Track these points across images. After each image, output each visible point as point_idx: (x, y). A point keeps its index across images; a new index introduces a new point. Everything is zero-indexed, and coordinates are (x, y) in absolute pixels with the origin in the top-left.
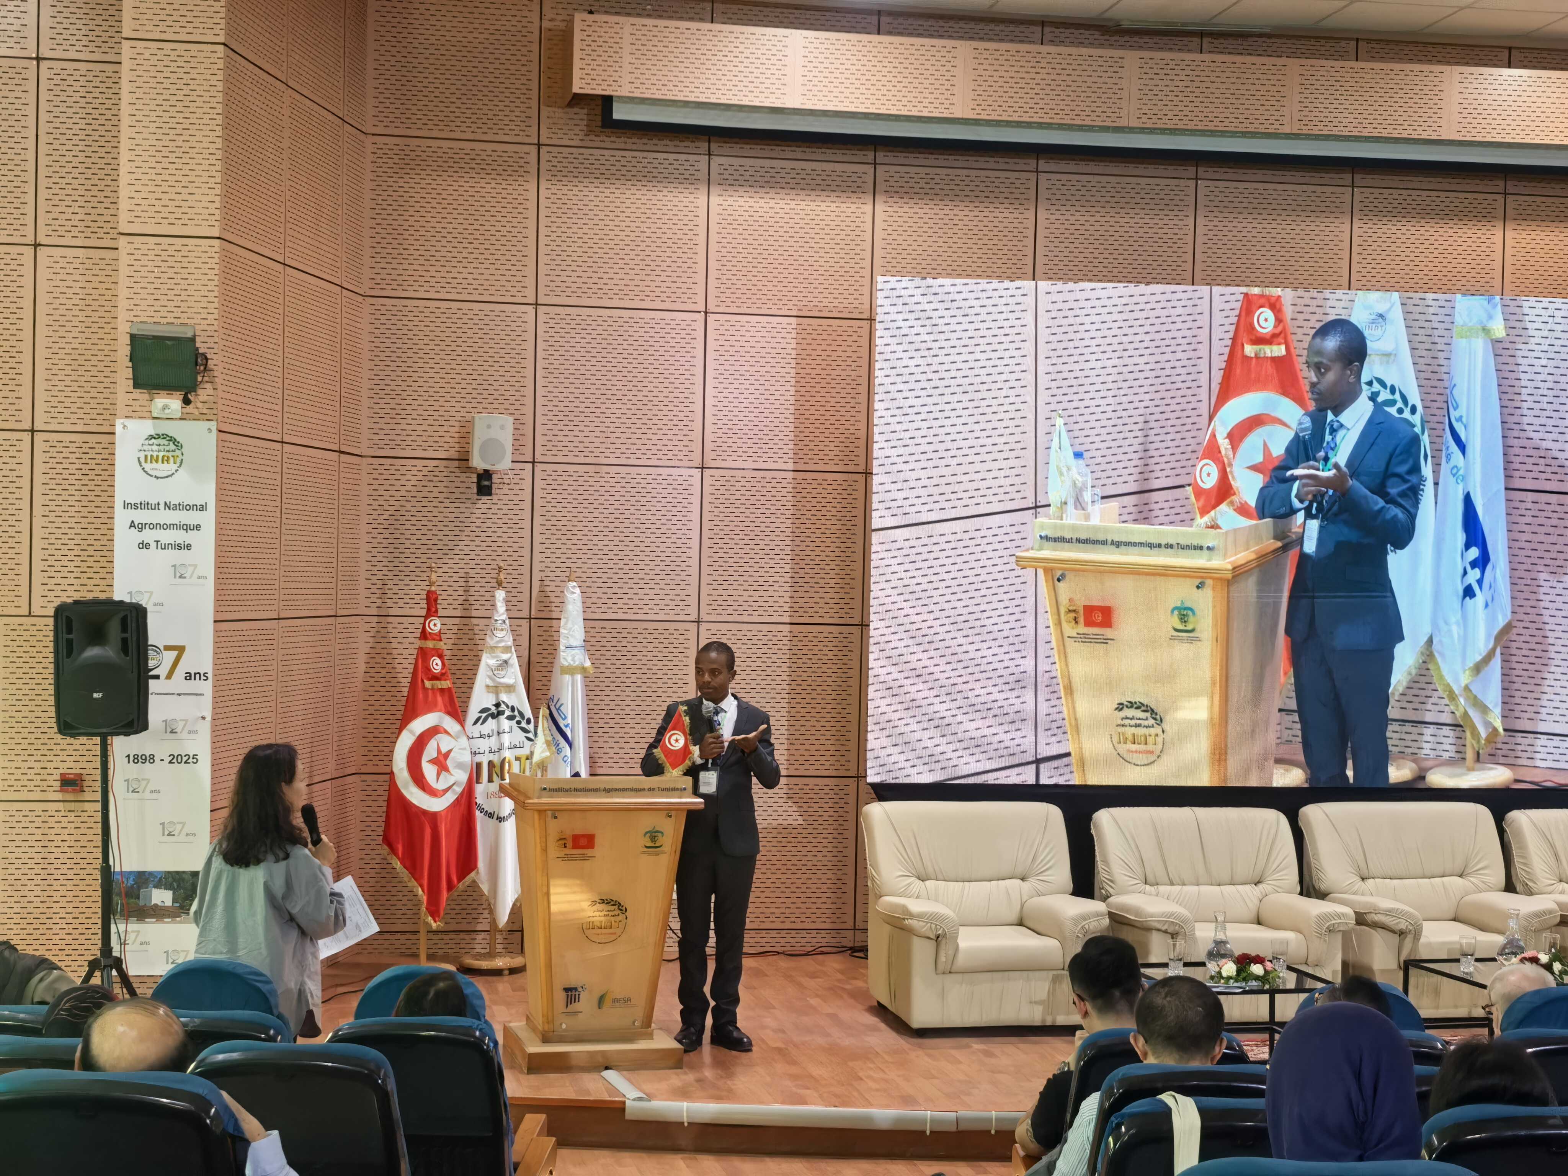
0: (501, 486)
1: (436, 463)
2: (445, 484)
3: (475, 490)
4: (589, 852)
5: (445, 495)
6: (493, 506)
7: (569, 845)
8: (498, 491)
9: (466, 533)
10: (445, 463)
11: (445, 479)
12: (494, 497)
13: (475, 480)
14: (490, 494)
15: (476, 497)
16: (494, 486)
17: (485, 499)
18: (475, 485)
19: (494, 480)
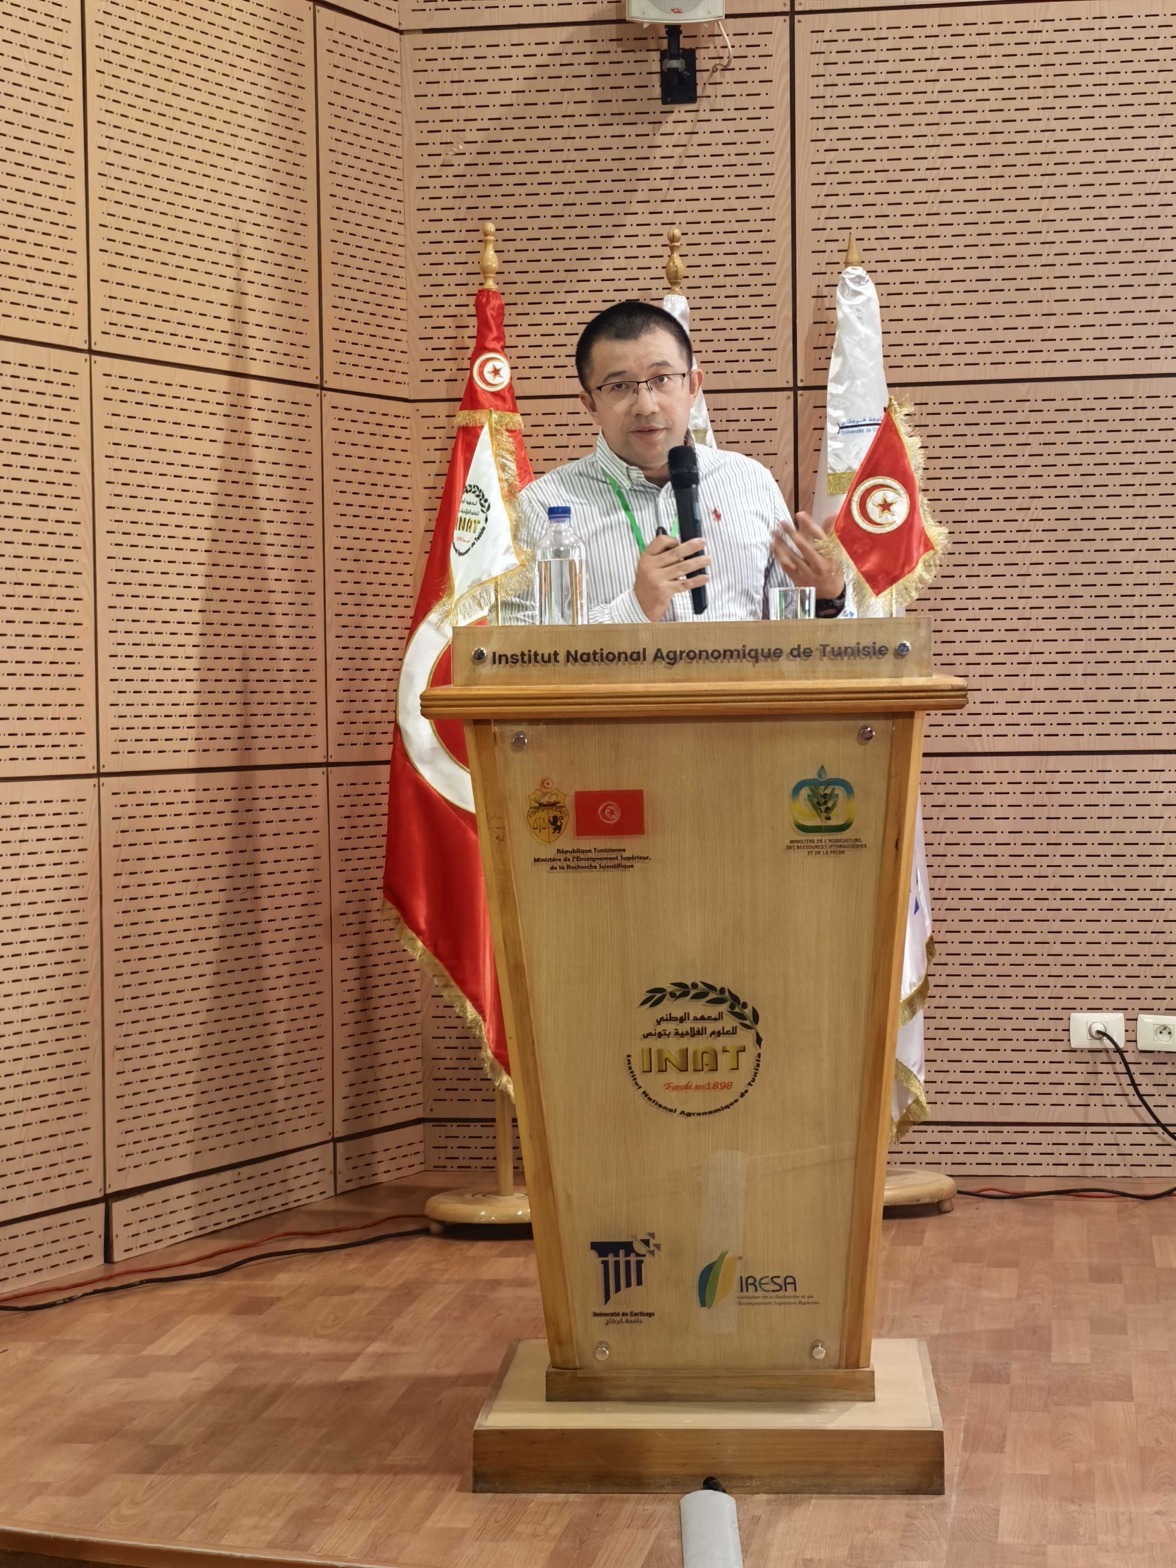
0: (717, 77)
1: (564, 33)
2: (587, 82)
3: (657, 91)
4: (631, 845)
5: (588, 108)
6: (700, 127)
7: (569, 823)
8: (710, 90)
9: (640, 196)
10: (586, 32)
11: (587, 70)
12: (703, 104)
13: (656, 67)
14: (693, 99)
15: (659, 106)
16: (701, 78)
17: (680, 111)
18: (656, 80)
19: (700, 64)
